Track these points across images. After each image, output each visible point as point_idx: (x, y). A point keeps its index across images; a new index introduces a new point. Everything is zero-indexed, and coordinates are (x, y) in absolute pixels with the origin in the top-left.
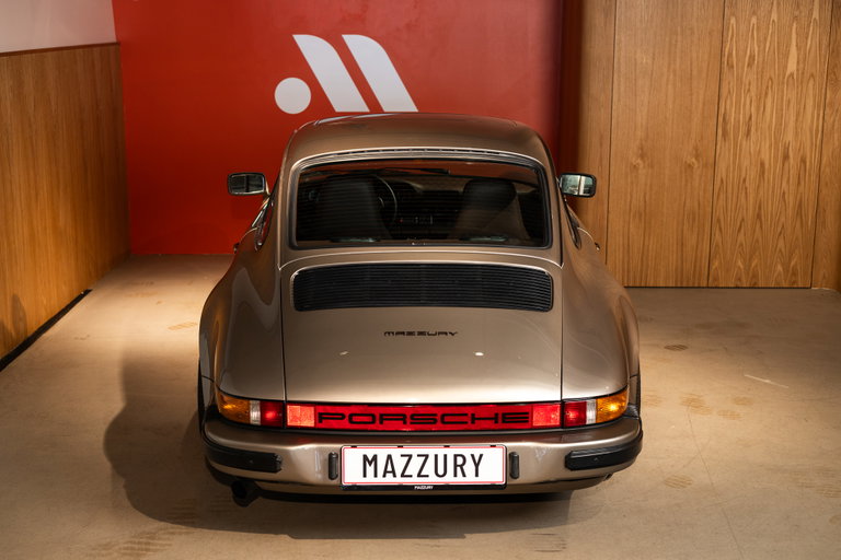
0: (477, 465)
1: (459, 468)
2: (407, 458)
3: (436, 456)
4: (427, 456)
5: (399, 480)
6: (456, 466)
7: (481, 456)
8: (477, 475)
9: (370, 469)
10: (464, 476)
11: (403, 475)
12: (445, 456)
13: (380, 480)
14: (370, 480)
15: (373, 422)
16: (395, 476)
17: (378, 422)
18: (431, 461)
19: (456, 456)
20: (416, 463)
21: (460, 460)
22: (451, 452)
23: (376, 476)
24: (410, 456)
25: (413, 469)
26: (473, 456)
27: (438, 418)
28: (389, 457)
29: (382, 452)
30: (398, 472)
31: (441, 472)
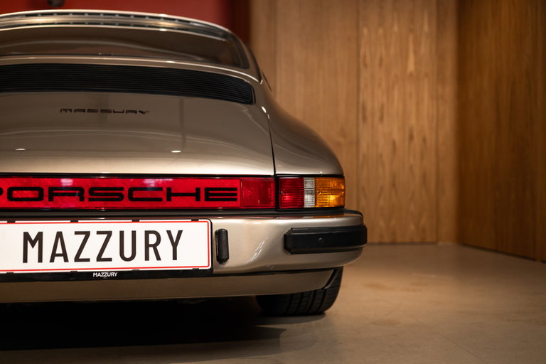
0: (175, 245)
1: (151, 249)
2: (83, 236)
3: (122, 233)
4: (109, 234)
5: (72, 265)
6: (147, 246)
7: (180, 233)
8: (175, 258)
9: (33, 252)
10: (158, 258)
11: (77, 259)
12: (134, 233)
13: (47, 266)
14: (33, 266)
15: (40, 198)
16: (66, 260)
17: (46, 198)
18: (115, 239)
19: (147, 233)
20: (95, 242)
21: (153, 239)
22: (141, 227)
23: (40, 260)
24: (87, 234)
25: (91, 250)
26: (169, 232)
27: (125, 193)
28: (59, 235)
29: (49, 229)
30: (71, 255)
31: (128, 254)
